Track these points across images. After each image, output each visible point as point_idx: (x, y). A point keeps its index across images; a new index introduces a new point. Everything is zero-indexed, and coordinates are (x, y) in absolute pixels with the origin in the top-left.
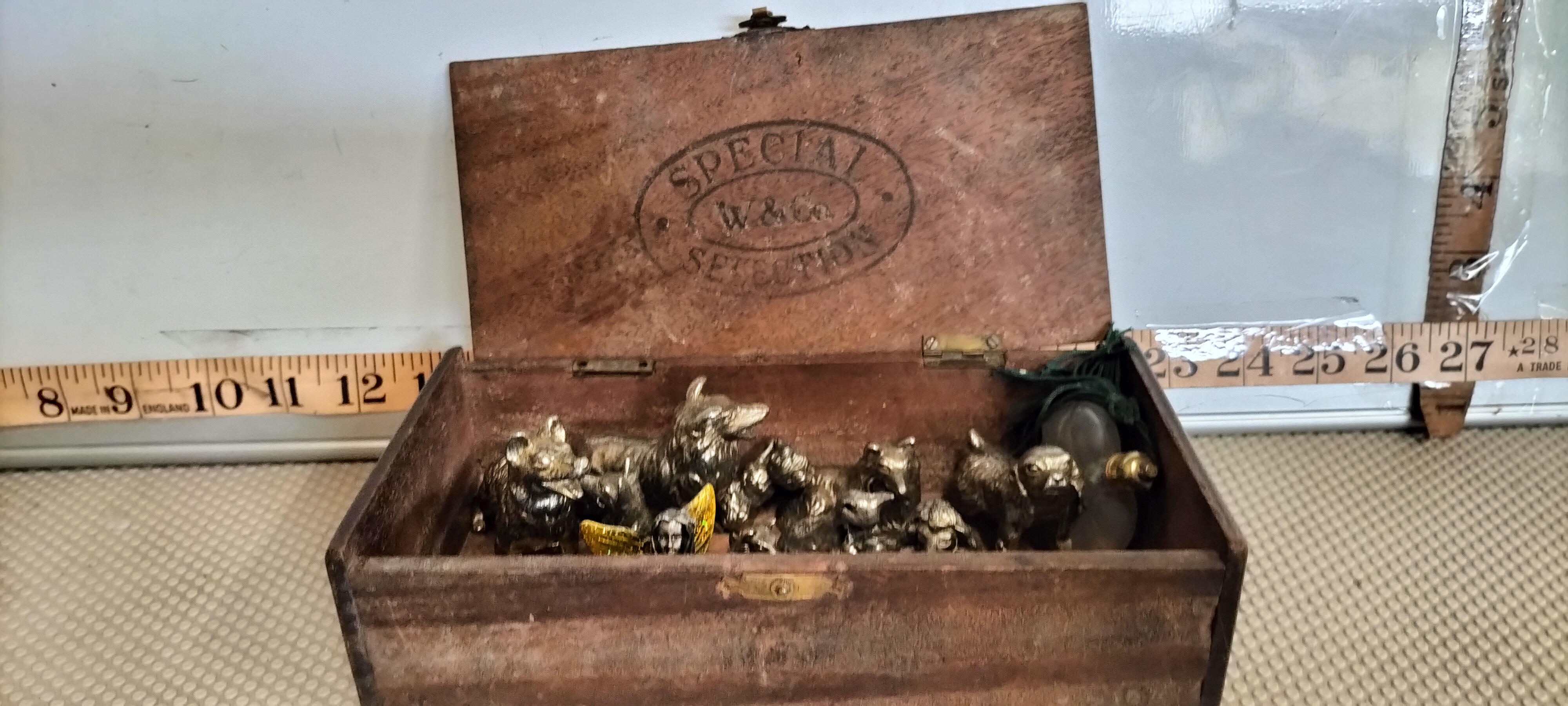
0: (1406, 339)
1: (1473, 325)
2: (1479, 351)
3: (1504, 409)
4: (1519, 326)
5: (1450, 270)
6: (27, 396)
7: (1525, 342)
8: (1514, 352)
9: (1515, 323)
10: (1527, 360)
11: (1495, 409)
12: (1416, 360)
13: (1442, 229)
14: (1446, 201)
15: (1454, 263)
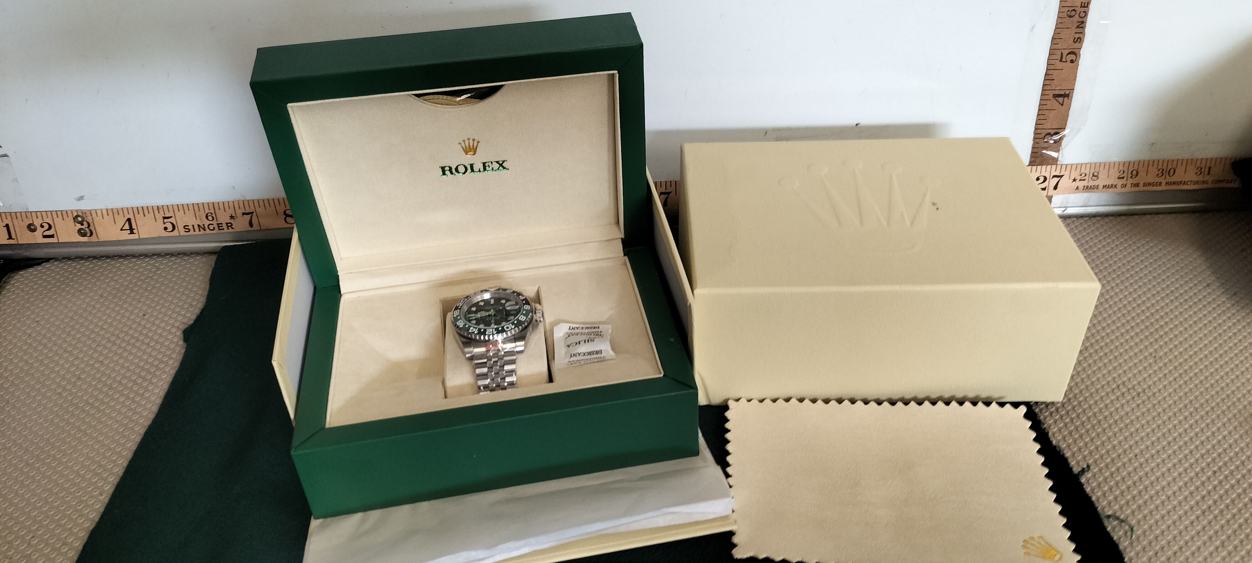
1: (1054, 167)
3: (1068, 209)
4: (1079, 166)
5: (1044, 138)
6: (277, 214)
7: (1081, 175)
8: (1074, 180)
10: (1081, 184)
11: (1063, 210)
13: (1041, 117)
14: (1044, 102)
15: (1047, 135)
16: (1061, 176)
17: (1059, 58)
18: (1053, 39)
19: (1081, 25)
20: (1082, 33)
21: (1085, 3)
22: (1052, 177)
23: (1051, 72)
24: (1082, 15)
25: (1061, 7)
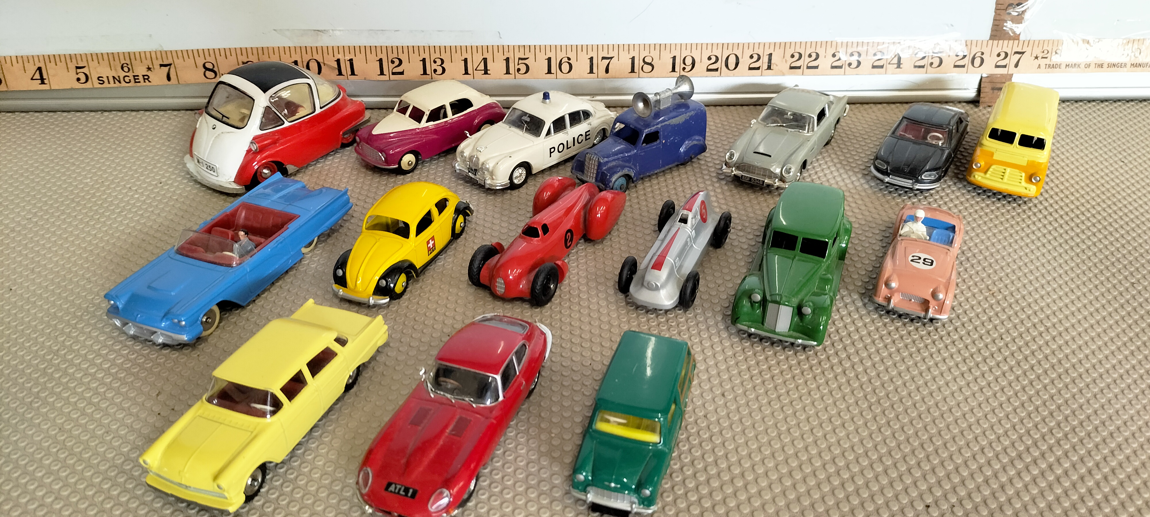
0: (978, 49)
1: (1016, 42)
2: (1018, 56)
4: (1041, 43)
5: (1006, 10)
6: (196, 66)
7: (1043, 52)
8: (1037, 58)
9: (1039, 41)
10: (1043, 62)
12: (982, 61)
15: (1009, 5)
16: (1023, 53)
22: (1013, 53)
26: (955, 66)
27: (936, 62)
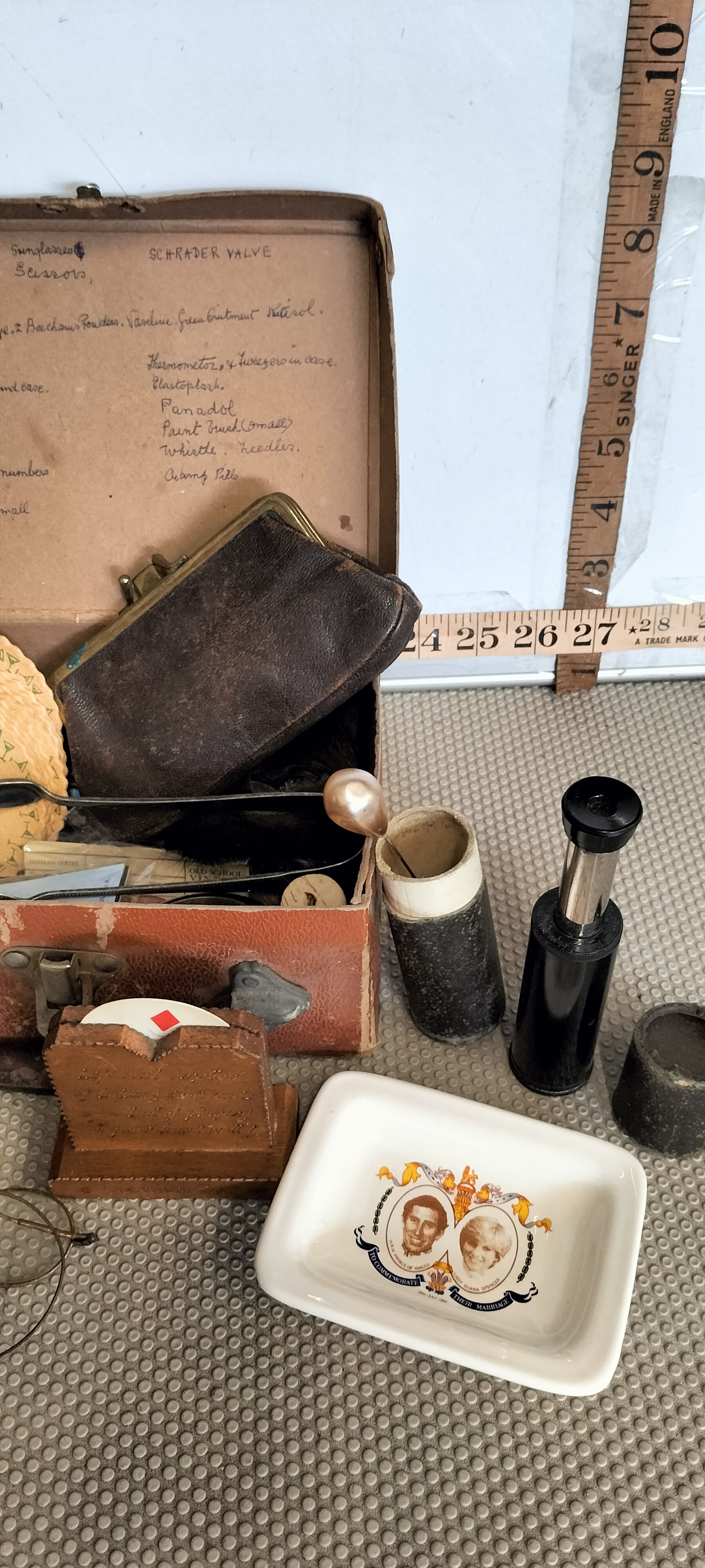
0: (547, 622)
1: (601, 611)
2: (605, 630)
3: (628, 671)
4: (638, 611)
5: (584, 569)
7: (642, 623)
8: (633, 630)
9: (635, 608)
10: (643, 636)
11: (621, 671)
12: (555, 638)
13: (575, 538)
14: (578, 516)
15: (587, 564)
16: (613, 625)
17: (597, 449)
18: (586, 419)
19: (628, 397)
20: (628, 410)
21: (631, 364)
22: (598, 626)
23: (585, 471)
24: (628, 381)
25: (594, 369)
26: (517, 646)
27: (489, 641)
